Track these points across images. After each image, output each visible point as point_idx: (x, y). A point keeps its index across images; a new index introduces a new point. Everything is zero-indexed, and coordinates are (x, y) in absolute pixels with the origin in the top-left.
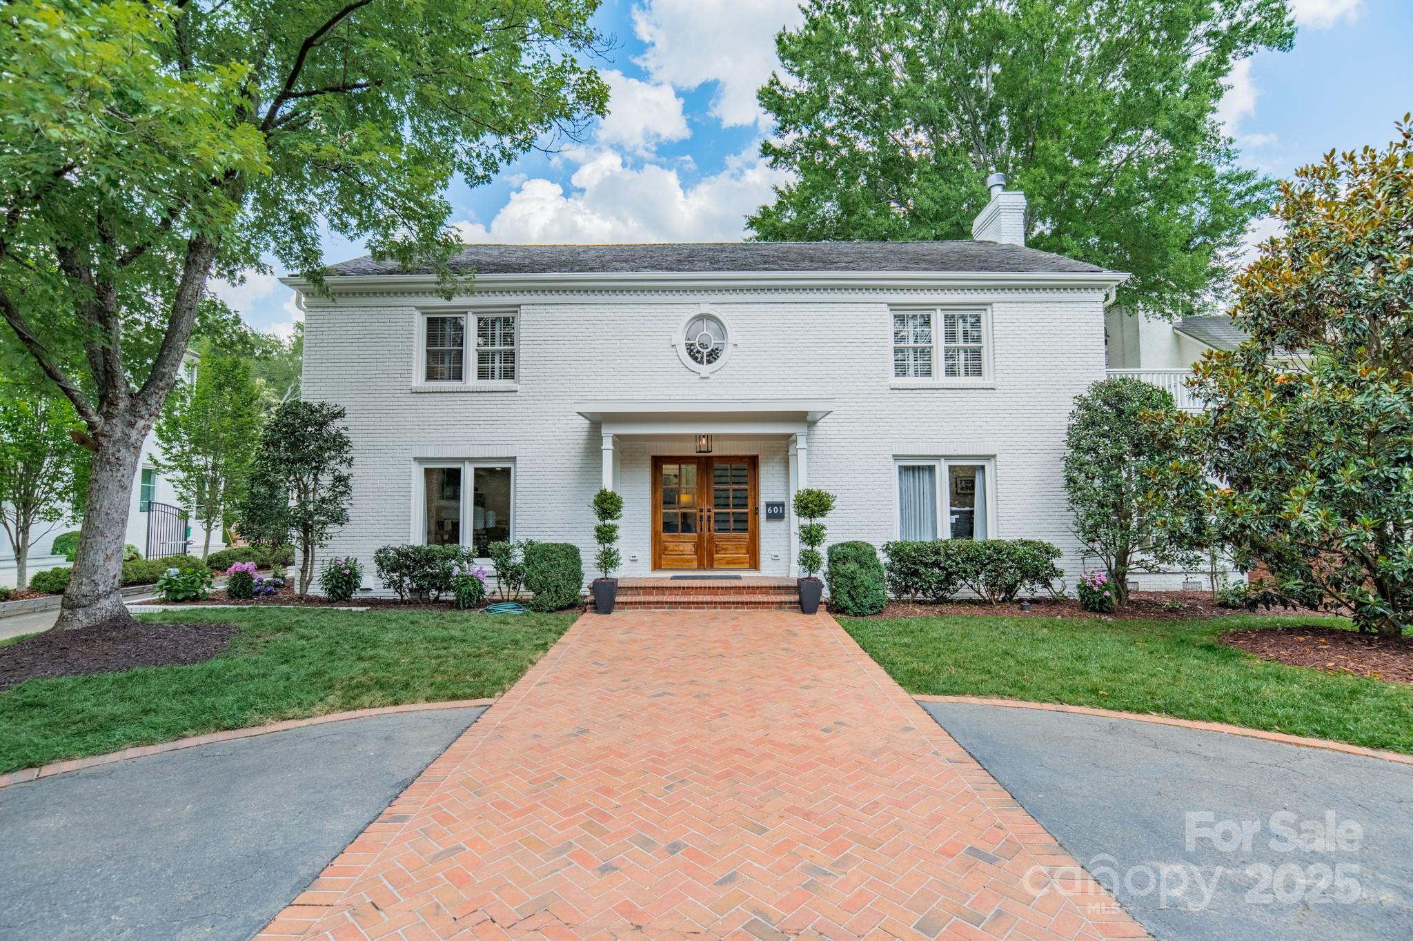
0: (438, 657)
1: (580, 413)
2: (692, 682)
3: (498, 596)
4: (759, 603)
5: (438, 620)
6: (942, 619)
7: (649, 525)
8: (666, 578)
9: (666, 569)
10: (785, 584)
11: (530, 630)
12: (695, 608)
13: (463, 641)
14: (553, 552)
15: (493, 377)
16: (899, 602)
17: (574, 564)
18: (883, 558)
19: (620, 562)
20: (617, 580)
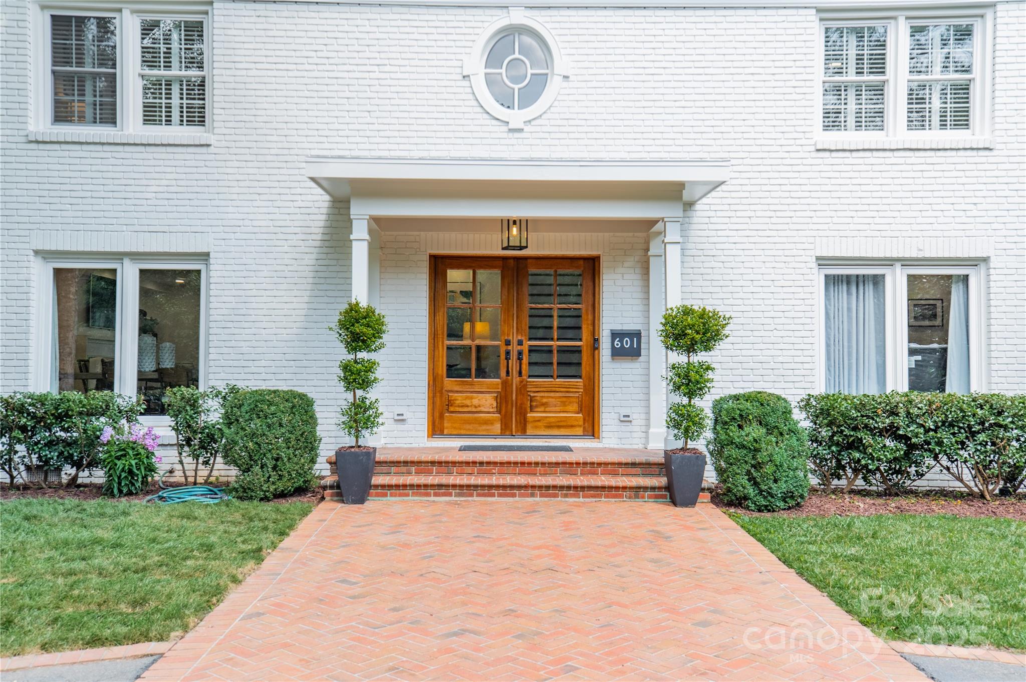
0: (71, 573)
1: (313, 179)
2: (509, 612)
3: (178, 477)
4: (603, 488)
5: (73, 514)
6: (905, 519)
7: (425, 365)
8: (452, 449)
9: (450, 435)
10: (642, 459)
11: (232, 529)
12: (500, 495)
13: (116, 546)
14: (271, 404)
15: (169, 122)
16: (825, 490)
17: (305, 422)
18: (802, 421)
19: (380, 420)
20: (375, 449)
